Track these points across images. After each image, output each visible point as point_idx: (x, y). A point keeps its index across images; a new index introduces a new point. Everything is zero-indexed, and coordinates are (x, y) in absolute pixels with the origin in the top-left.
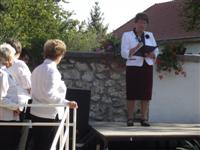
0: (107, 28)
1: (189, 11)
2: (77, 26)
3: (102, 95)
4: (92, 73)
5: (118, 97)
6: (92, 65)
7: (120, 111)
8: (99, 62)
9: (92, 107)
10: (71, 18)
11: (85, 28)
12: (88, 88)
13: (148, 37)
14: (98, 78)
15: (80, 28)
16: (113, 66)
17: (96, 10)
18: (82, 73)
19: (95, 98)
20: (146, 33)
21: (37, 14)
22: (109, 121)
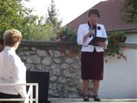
0: (61, 22)
1: (129, 7)
2: (37, 21)
3: (58, 76)
4: (50, 59)
5: (71, 78)
6: (50, 51)
7: (73, 89)
8: (56, 49)
9: (50, 86)
10: (31, 14)
11: (43, 22)
12: (47, 71)
13: (99, 28)
14: (55, 62)
15: (39, 22)
16: (67, 52)
17: (52, 7)
18: (42, 58)
19: (52, 78)
20: (98, 25)
21: (4, 11)
22: (64, 97)
